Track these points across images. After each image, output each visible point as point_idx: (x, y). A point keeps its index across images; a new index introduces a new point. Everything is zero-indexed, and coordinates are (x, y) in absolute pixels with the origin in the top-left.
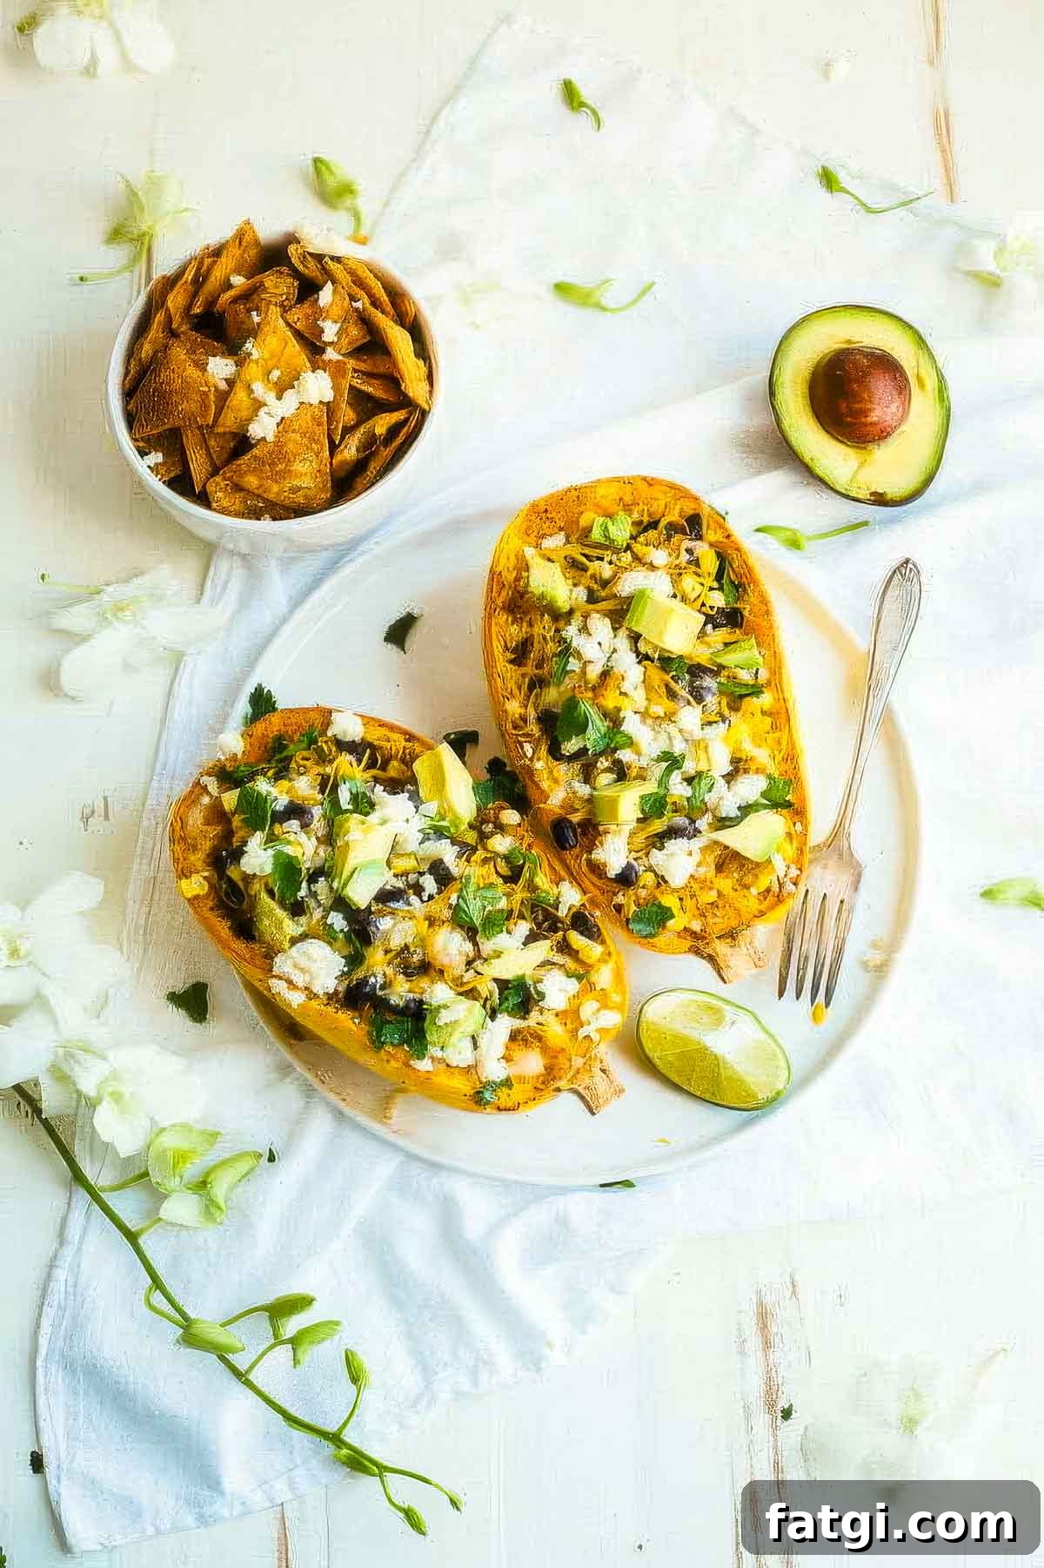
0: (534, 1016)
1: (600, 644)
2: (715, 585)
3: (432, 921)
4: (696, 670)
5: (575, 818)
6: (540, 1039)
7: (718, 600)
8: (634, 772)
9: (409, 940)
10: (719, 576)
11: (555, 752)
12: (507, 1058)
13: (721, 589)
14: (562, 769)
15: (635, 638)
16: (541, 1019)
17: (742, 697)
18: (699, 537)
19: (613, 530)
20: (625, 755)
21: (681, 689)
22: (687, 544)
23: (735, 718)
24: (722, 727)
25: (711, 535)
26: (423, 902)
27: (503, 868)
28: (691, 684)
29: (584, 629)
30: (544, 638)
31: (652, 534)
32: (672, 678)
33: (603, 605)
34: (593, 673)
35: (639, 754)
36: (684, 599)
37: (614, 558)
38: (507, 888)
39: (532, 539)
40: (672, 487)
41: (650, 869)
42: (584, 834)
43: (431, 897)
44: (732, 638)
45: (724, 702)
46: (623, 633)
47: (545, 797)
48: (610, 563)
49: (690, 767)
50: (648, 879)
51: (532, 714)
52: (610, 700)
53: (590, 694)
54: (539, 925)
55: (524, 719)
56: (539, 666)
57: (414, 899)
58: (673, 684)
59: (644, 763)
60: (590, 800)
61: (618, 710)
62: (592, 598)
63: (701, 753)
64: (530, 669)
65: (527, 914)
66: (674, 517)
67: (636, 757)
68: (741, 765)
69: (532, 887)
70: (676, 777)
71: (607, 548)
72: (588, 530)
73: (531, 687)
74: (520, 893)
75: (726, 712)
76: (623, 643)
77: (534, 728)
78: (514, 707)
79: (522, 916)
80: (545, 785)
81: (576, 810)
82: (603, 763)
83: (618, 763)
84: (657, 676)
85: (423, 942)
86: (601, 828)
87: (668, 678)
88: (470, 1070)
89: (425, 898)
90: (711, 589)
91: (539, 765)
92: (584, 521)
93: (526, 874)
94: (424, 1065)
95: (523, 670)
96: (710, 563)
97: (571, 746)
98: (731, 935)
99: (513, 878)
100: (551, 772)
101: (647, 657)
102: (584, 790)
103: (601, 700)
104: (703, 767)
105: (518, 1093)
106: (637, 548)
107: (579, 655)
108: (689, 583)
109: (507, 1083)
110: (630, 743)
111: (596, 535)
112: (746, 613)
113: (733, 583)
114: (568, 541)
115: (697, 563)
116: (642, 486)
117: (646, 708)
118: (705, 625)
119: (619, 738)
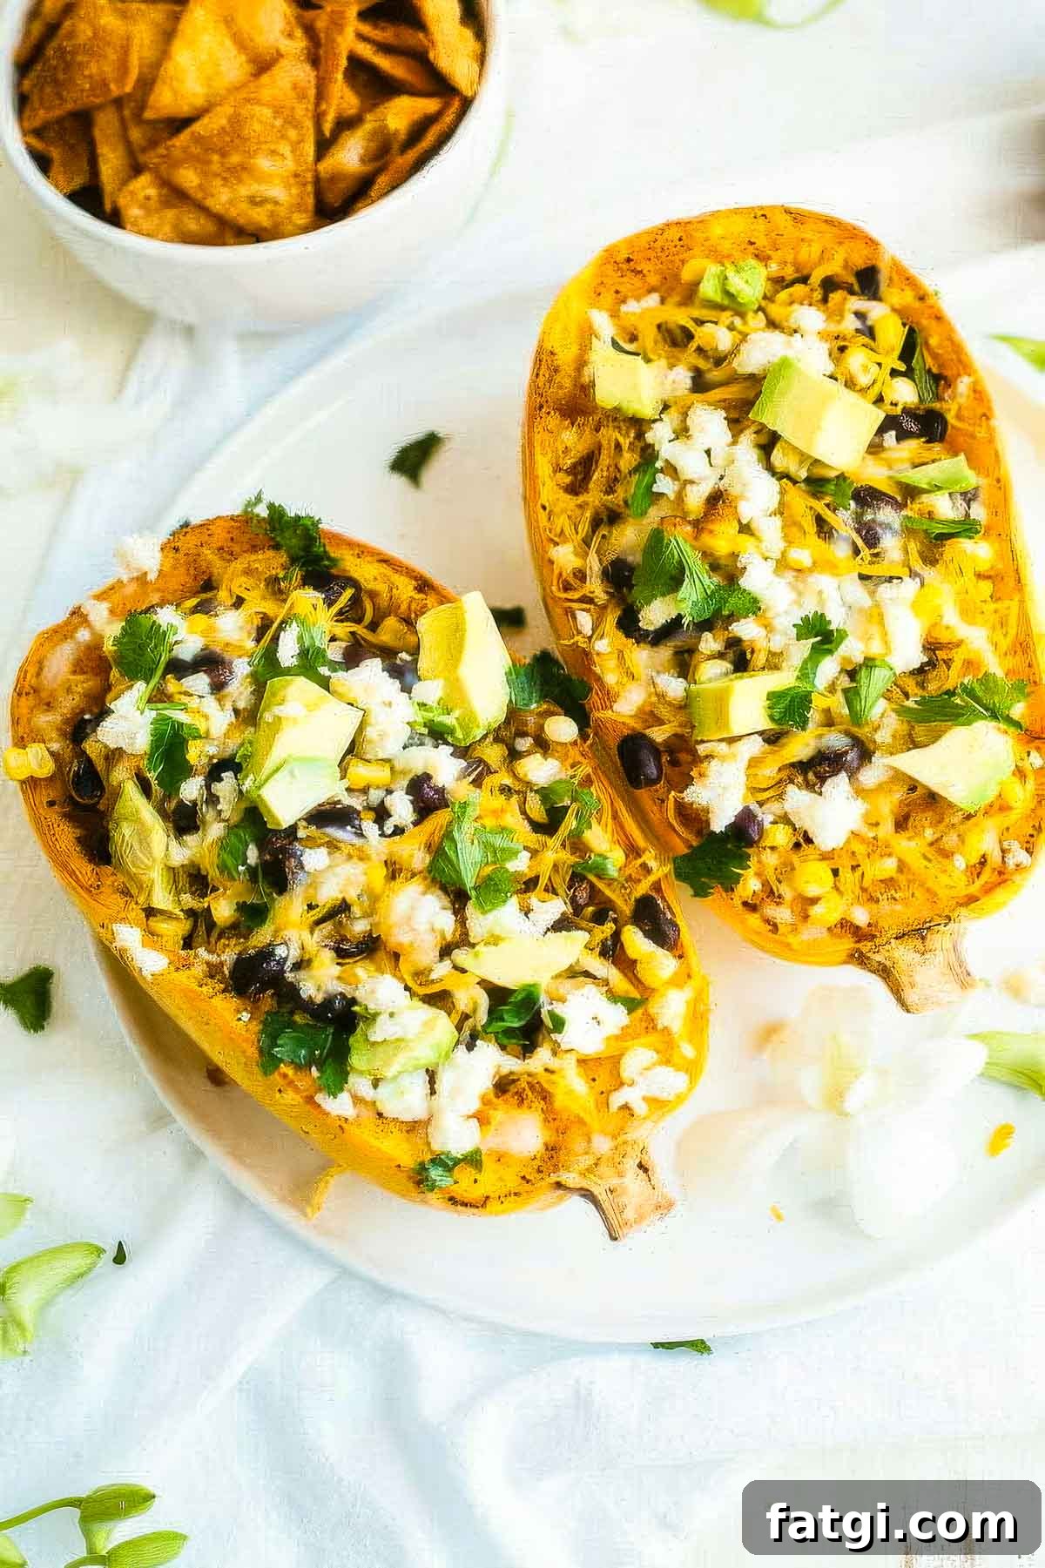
0: (542, 1055)
1: (708, 452)
2: (902, 367)
3: (394, 871)
4: (867, 497)
5: (659, 735)
6: (545, 1096)
7: (905, 393)
8: (760, 659)
9: (351, 896)
10: (907, 353)
11: (629, 624)
12: (481, 1119)
13: (909, 374)
14: (641, 656)
15: (769, 443)
16: (554, 1063)
17: (943, 537)
18: (875, 296)
19: (736, 283)
20: (746, 629)
21: (843, 521)
22: (855, 303)
23: (929, 573)
24: (910, 587)
25: (897, 296)
26: (383, 835)
27: (536, 809)
28: (858, 518)
29: (682, 432)
30: (618, 446)
31: (799, 289)
32: (828, 505)
33: (716, 394)
34: (695, 500)
35: (768, 627)
36: (850, 384)
37: (738, 322)
38: (534, 839)
39: (608, 298)
40: (830, 222)
41: (785, 819)
42: (674, 763)
43: (399, 831)
44: (927, 456)
45: (914, 547)
46: (748, 439)
47: (609, 698)
48: (731, 328)
49: (852, 649)
50: (780, 836)
51: (594, 565)
52: (723, 539)
53: (689, 528)
54: (578, 909)
55: (581, 575)
56: (610, 490)
57: (370, 827)
58: (828, 515)
59: (776, 646)
60: (685, 706)
61: (735, 556)
62: (700, 384)
63: (875, 630)
64: (594, 496)
65: (561, 888)
66: (834, 267)
67: (763, 632)
68: (941, 654)
69: (576, 844)
70: (828, 668)
71: (722, 308)
72: (695, 285)
73: (596, 523)
74: (554, 853)
75: (917, 565)
76: (746, 450)
77: (596, 588)
78: (565, 557)
79: (551, 889)
80: (611, 678)
81: (660, 722)
82: (710, 643)
83: (734, 643)
84: (800, 502)
85: (373, 900)
86: (702, 750)
87: (819, 506)
88: (415, 1128)
89: (389, 829)
90: (894, 373)
91: (601, 646)
92: (687, 275)
93: (570, 823)
94: (339, 1106)
95: (581, 499)
96: (892, 334)
97: (655, 614)
98: (918, 933)
99: (548, 826)
100: (621, 655)
101: (785, 476)
102: (674, 687)
103: (706, 539)
104: (875, 649)
105: (488, 1181)
106: (775, 310)
107: (672, 470)
108: (858, 359)
109: (473, 1160)
110: (754, 607)
111: (709, 289)
112: (951, 418)
113: (929, 371)
114: (663, 301)
115: (870, 332)
116: (783, 221)
117: (784, 554)
118: (882, 430)
119: (733, 602)
